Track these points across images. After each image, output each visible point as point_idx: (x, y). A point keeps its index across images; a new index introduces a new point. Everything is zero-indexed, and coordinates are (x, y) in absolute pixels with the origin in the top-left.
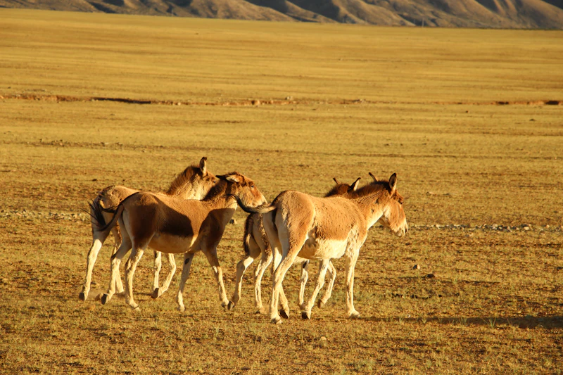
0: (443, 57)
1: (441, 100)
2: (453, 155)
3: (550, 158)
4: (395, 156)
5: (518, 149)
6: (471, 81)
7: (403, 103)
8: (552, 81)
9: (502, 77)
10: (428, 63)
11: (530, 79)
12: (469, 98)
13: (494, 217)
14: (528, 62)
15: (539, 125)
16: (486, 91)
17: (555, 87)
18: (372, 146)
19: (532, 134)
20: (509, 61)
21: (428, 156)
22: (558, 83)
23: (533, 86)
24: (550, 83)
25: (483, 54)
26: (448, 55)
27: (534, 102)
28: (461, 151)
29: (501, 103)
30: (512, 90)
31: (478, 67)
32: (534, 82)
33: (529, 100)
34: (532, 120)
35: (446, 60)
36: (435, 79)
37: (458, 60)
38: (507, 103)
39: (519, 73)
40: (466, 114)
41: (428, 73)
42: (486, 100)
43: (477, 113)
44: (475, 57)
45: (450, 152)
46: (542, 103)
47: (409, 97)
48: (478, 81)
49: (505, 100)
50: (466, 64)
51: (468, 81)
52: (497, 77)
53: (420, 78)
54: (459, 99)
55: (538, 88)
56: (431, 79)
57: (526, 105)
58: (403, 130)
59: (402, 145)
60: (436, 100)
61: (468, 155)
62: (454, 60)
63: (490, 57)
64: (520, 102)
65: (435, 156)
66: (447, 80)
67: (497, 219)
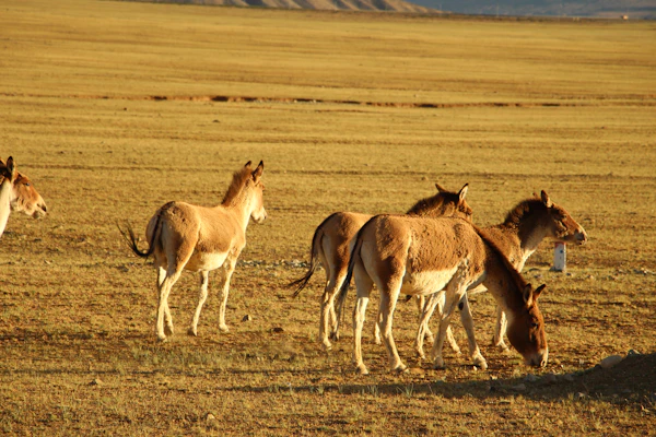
0: (64, 35)
1: (80, 93)
2: (155, 166)
3: (278, 172)
4: (80, 168)
5: (232, 160)
6: (110, 68)
7: (31, 95)
8: (210, 71)
9: (148, 64)
10: (45, 43)
11: (182, 67)
12: (116, 91)
13: (278, 249)
14: (173, 45)
15: (228, 128)
16: (132, 81)
17: (217, 79)
18: (42, 155)
19: (232, 140)
20: (149, 44)
21: (123, 168)
22: (219, 74)
23: (189, 77)
24: (208, 73)
25: (112, 33)
26: (70, 32)
27: (198, 97)
28: (161, 162)
29: (158, 98)
30: (165, 81)
31: (112, 51)
32: (189, 72)
33: (191, 94)
34: (216, 121)
35: (68, 39)
36: (63, 64)
37: (84, 40)
38: (165, 98)
39: (168, 59)
40: (125, 113)
41: (50, 56)
42: (138, 93)
43: (137, 110)
44: (105, 37)
45: (149, 163)
46: (207, 99)
47: (37, 88)
48: (118, 69)
49: (162, 95)
50: (95, 45)
51: (105, 68)
52: (140, 64)
53: (41, 63)
54: (103, 92)
55: (197, 79)
56: (57, 64)
57: (188, 101)
58: (66, 133)
59: (81, 153)
60: (75, 93)
61: (173, 167)
62: (79, 40)
63: (124, 38)
64: (182, 97)
65: (133, 169)
66: (78, 66)
67: (283, 252)
